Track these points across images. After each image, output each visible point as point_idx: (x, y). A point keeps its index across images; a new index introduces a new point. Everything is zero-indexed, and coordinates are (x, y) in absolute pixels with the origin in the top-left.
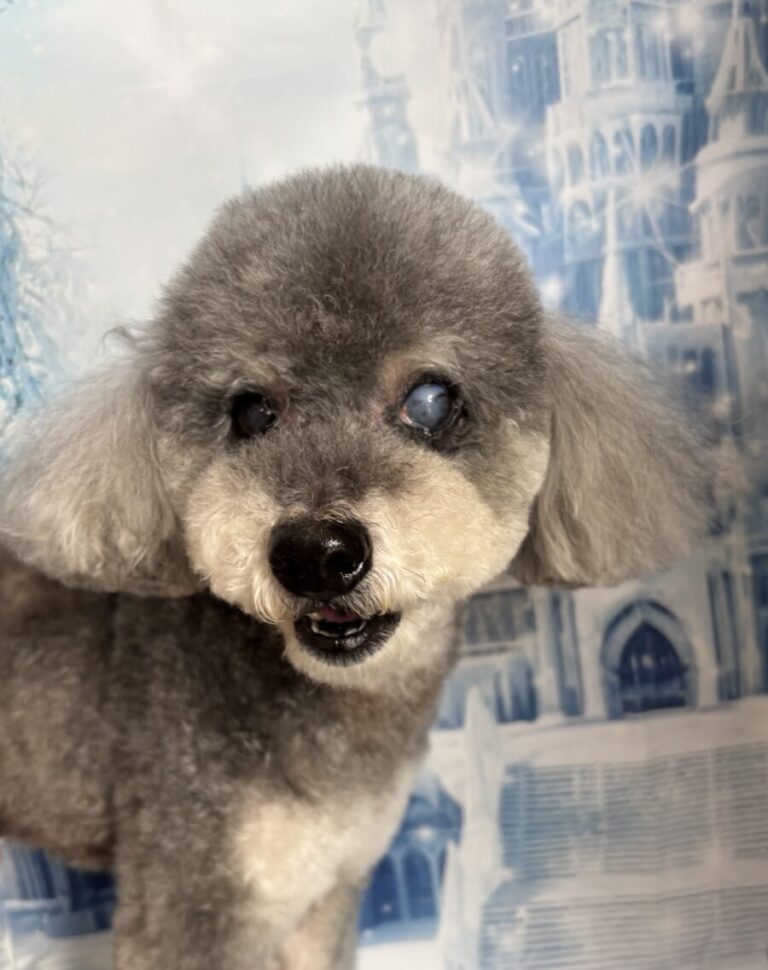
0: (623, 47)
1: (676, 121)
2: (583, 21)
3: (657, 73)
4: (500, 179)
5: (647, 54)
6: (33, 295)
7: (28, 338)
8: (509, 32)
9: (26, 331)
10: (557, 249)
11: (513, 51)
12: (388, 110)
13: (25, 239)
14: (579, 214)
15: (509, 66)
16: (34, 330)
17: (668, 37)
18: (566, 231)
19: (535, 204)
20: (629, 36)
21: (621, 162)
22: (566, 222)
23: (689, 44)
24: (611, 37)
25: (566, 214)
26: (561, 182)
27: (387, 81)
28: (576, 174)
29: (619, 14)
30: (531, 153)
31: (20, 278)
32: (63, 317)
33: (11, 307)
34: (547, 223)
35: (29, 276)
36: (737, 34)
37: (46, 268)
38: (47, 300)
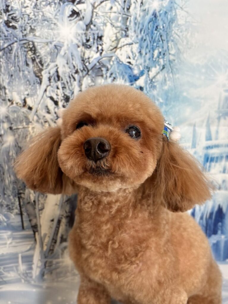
6: (177, 35)
7: (172, 47)
9: (171, 45)
13: (178, 17)
16: (174, 45)
31: (173, 29)
32: (185, 43)
33: (168, 37)
35: (177, 28)
37: (183, 27)
38: (181, 37)
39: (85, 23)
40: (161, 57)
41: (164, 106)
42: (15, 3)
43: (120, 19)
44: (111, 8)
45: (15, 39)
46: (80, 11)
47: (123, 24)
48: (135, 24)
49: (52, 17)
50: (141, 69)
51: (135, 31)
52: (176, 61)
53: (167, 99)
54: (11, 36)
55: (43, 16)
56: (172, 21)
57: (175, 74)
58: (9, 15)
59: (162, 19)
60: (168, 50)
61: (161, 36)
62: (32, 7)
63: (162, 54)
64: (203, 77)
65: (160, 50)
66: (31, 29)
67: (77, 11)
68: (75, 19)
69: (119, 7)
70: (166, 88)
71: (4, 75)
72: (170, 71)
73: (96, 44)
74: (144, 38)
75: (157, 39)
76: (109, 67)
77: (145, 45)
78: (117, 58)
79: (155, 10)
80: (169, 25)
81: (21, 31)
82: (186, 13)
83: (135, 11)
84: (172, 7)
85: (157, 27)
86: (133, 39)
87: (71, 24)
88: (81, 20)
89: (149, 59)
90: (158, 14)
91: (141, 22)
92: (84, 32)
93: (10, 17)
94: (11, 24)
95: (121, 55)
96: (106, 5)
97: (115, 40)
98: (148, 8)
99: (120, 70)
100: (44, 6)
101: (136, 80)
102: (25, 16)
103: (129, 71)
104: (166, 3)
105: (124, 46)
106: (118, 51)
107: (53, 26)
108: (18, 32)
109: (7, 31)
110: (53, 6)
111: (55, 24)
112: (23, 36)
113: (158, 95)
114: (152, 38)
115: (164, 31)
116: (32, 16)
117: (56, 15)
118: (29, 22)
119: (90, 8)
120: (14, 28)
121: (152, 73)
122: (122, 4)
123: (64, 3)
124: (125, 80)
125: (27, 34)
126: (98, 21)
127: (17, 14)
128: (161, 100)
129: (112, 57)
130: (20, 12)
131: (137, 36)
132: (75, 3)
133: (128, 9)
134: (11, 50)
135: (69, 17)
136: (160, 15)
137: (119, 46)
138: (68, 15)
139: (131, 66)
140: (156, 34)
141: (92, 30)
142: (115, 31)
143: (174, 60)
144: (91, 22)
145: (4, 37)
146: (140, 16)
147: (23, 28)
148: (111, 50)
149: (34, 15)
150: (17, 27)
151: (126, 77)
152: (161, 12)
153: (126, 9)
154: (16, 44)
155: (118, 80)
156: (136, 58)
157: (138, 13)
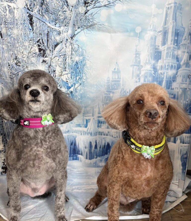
0: (170, 55)
1: (176, 65)
2: (165, 50)
3: (174, 59)
4: (151, 68)
5: (173, 56)
6: (86, 71)
8: (156, 50)
10: (157, 78)
11: (156, 52)
12: (138, 55)
13: (87, 64)
14: (161, 74)
15: (155, 54)
16: (85, 75)
17: (176, 54)
18: (159, 76)
19: (155, 72)
20: (171, 53)
21: (167, 69)
22: (159, 75)
23: (179, 56)
24: (169, 53)
25: (159, 74)
26: (159, 70)
27: (138, 52)
28: (161, 69)
29: (171, 50)
30: (156, 65)
32: (89, 75)
33: (83, 72)
34: (156, 75)
35: (86, 68)
36: (186, 55)
37: (89, 68)
38: (88, 72)
39: (48, 65)
40: (80, 80)
41: (80, 100)
42: (20, 56)
43: (62, 64)
44: (59, 60)
45: (20, 70)
46: (46, 60)
47: (64, 66)
48: (69, 66)
49: (34, 62)
50: (72, 84)
51: (69, 69)
52: (86, 82)
53: (81, 97)
54: (18, 69)
55: (31, 61)
56: (84, 65)
57: (85, 87)
58: (17, 61)
59: (80, 64)
60: (83, 77)
61: (80, 71)
62: (26, 57)
63: (80, 79)
64: (95, 89)
65: (79, 77)
66: (26, 66)
67: (45, 60)
68: (44, 64)
69: (62, 59)
70: (81, 92)
71: (16, 84)
72: (83, 86)
73: (52, 74)
74: (73, 72)
75: (78, 72)
76: (59, 83)
77: (73, 74)
78: (62, 79)
79: (77, 61)
80: (83, 67)
81: (22, 67)
82: (90, 62)
83: (69, 61)
84: (84, 59)
85: (78, 67)
86: (68, 72)
87: (43, 65)
88: (46, 64)
89: (75, 80)
90: (78, 62)
91: (71, 65)
92: (48, 69)
93: (18, 61)
94: (18, 64)
95: (63, 78)
96: (56, 59)
97: (61, 72)
98: (74, 60)
99: (63, 84)
100: (31, 57)
101: (70, 88)
102: (23, 61)
103: (67, 85)
104: (81, 58)
105: (64, 74)
106: (62, 76)
107: (35, 66)
108: (21, 68)
109: (16, 67)
110: (35, 58)
111: (36, 65)
112: (23, 69)
113: (78, 95)
114: (76, 72)
115: (81, 69)
116: (26, 61)
117: (36, 62)
118: (25, 64)
119: (50, 59)
120: (20, 66)
121: (76, 86)
122: (63, 58)
123: (39, 57)
124: (65, 88)
125: (25, 68)
126: (53, 65)
127: (20, 60)
128: (79, 97)
129: (60, 79)
130: (21, 59)
131: (70, 71)
132: (44, 57)
133: (65, 60)
134: (18, 75)
135: (42, 63)
136: (79, 63)
137: (62, 74)
138: (42, 62)
139: (67, 82)
140: (78, 70)
141: (51, 68)
142: (61, 69)
143: (85, 82)
144: (50, 65)
145: (15, 69)
146: (70, 63)
147: (23, 66)
148: (59, 76)
149: (27, 61)
150: (21, 66)
151: (66, 87)
152: (80, 61)
153: (64, 60)
154: (20, 72)
155: (63, 88)
156: (70, 80)
157: (70, 62)
